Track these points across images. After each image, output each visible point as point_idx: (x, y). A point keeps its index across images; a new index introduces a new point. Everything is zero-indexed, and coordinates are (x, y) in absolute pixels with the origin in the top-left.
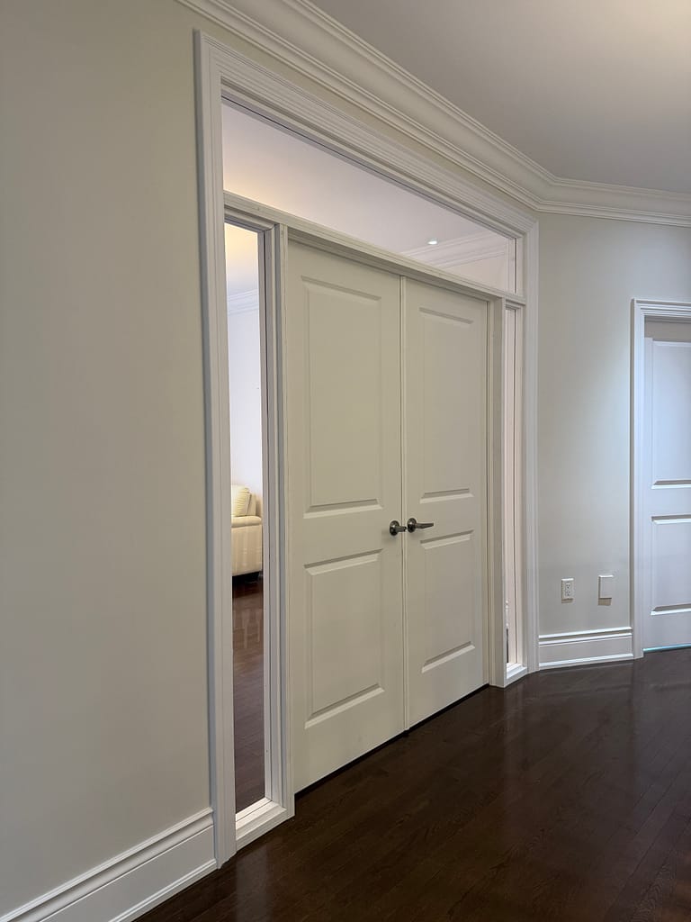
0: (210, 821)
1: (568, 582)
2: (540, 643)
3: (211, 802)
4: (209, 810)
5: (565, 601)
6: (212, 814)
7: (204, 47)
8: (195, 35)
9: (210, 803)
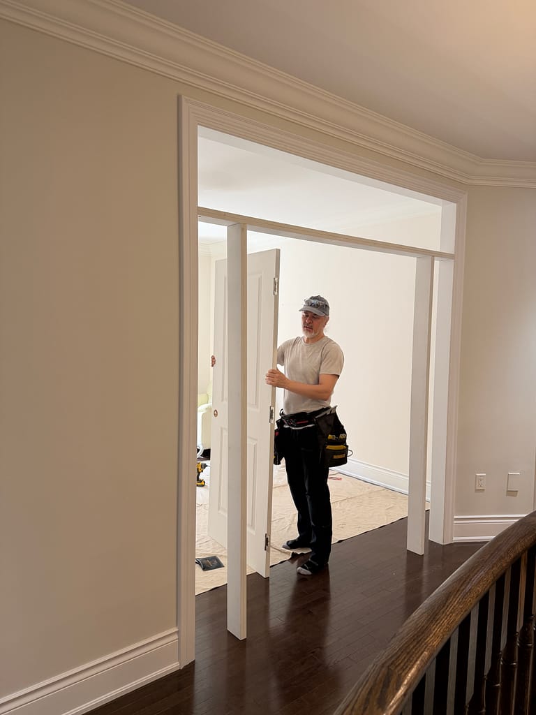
0: (176, 637)
1: (481, 476)
2: (455, 522)
3: (177, 623)
4: (175, 629)
5: (477, 491)
6: (178, 632)
7: (185, 105)
8: (179, 98)
9: (177, 625)
